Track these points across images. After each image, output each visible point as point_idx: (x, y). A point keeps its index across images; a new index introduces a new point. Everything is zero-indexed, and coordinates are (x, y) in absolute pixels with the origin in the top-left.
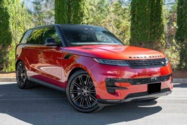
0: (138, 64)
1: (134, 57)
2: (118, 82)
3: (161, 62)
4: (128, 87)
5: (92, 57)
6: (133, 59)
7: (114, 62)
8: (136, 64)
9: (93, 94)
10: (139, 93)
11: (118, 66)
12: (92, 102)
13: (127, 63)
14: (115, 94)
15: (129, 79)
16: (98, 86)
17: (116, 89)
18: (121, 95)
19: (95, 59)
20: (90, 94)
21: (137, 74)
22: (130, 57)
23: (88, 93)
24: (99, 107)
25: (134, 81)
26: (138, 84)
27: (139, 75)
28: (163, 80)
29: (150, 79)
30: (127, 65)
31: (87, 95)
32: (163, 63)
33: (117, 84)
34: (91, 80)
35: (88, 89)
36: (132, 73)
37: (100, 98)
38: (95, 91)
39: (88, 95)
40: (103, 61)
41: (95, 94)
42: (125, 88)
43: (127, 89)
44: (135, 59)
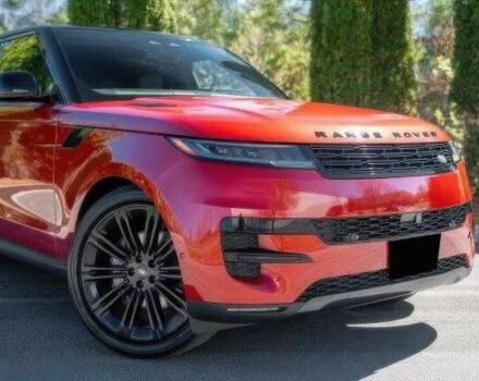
0: (351, 159)
1: (336, 135)
2: (273, 232)
3: (436, 156)
4: (312, 255)
5: (165, 136)
6: (330, 139)
7: (255, 150)
8: (346, 159)
9: (173, 284)
10: (355, 277)
11: (269, 166)
12: (167, 315)
13: (308, 158)
14: (259, 280)
15: (316, 222)
16: (192, 249)
17: (265, 261)
18: (284, 285)
19: (179, 143)
20: (162, 282)
21: (343, 201)
22: (319, 134)
23: (152, 279)
24: (193, 337)
25: (337, 228)
26: (351, 242)
27: (352, 205)
28: (445, 225)
29: (397, 219)
30: (309, 164)
31: (147, 286)
32: (442, 158)
33: (266, 241)
34: (162, 226)
35: (151, 264)
36: (326, 197)
37: (199, 298)
38: (178, 272)
39: (152, 286)
40: (212, 149)
41: (180, 281)
42: (301, 258)
43: (309, 260)
44: (338, 140)
